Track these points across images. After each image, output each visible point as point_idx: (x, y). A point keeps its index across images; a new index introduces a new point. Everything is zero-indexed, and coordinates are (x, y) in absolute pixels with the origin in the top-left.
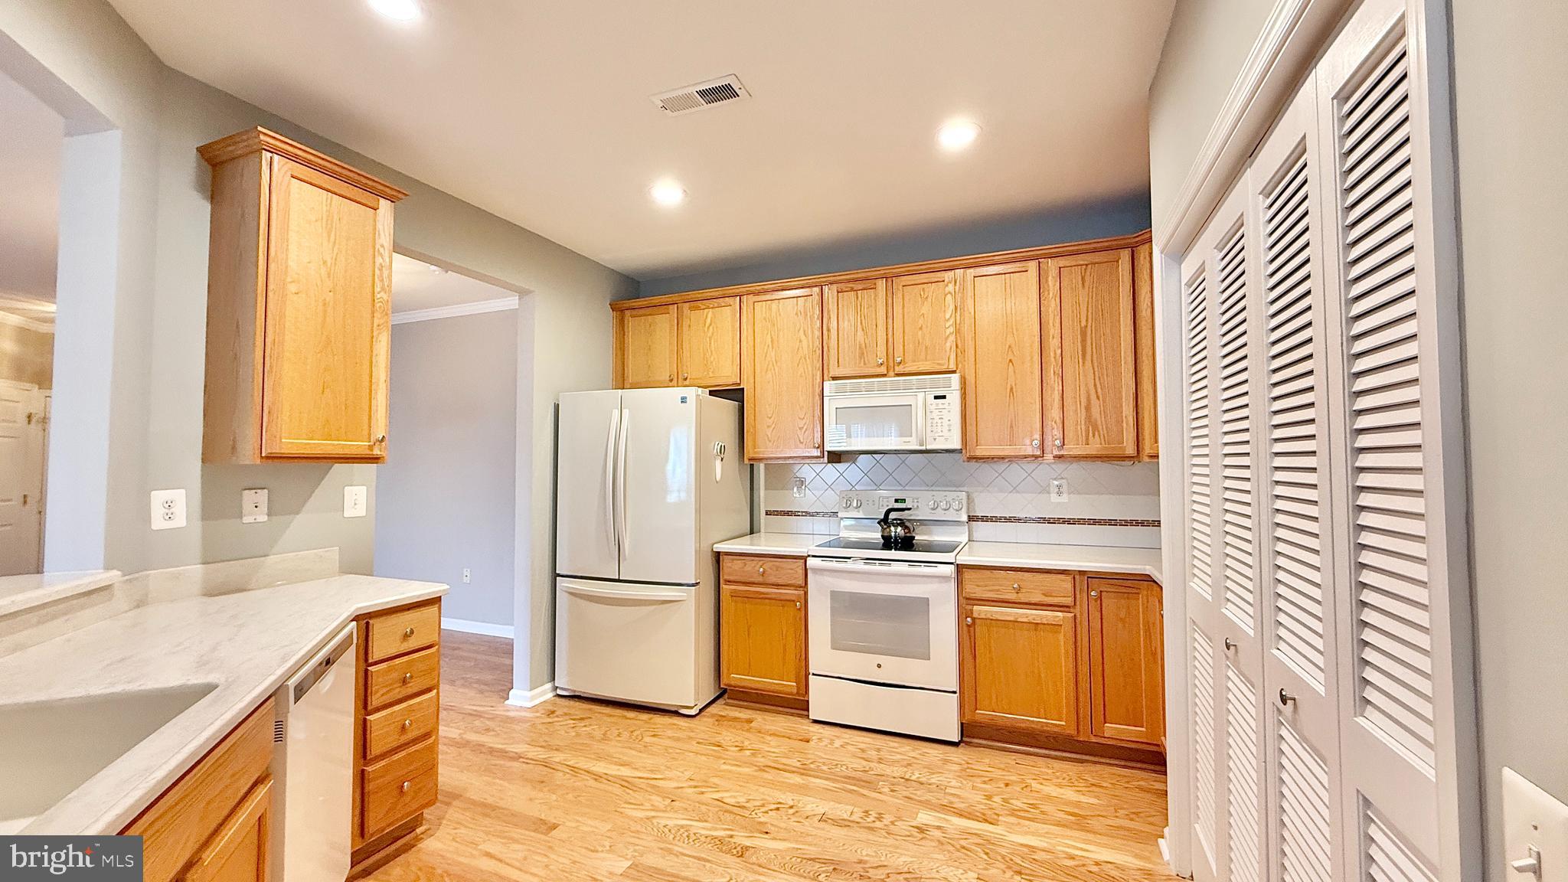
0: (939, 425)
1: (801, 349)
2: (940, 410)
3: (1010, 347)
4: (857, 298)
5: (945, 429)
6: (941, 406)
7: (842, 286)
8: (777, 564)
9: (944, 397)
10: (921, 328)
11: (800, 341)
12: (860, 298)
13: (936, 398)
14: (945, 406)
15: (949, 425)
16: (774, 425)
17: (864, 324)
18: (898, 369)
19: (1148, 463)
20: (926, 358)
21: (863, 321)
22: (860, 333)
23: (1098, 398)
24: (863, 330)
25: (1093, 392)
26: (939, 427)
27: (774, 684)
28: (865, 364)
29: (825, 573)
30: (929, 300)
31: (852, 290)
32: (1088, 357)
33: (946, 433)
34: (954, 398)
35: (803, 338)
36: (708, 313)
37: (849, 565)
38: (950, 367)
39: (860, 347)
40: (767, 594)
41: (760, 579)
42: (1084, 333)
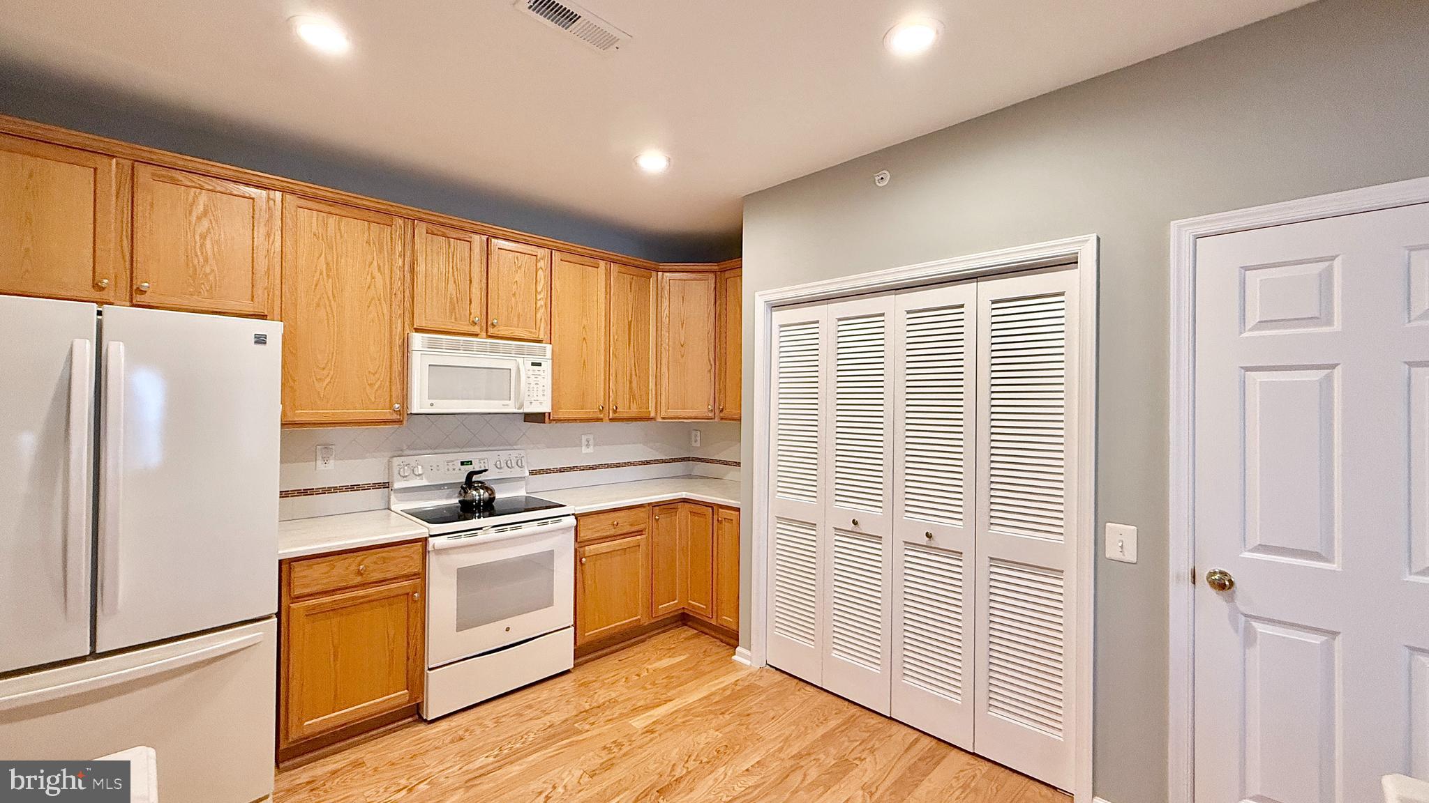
0: (535, 389)
1: (372, 287)
2: (536, 376)
3: (584, 328)
4: (449, 246)
5: (540, 393)
6: (537, 373)
7: (434, 228)
8: (384, 555)
9: (540, 364)
10: (514, 295)
11: (373, 278)
12: (452, 246)
13: (533, 364)
14: (541, 373)
15: (543, 391)
16: (328, 380)
17: (456, 276)
18: (491, 331)
19: (660, 422)
20: (518, 325)
21: (455, 273)
22: (451, 286)
23: (636, 375)
24: (455, 282)
25: (634, 373)
26: (535, 392)
27: (378, 703)
28: (456, 319)
29: (450, 551)
30: (523, 269)
31: (444, 235)
32: (632, 345)
33: (541, 398)
34: (547, 365)
35: (378, 275)
36: (196, 197)
37: (481, 536)
38: (540, 337)
39: (451, 302)
40: (363, 597)
41: (358, 580)
42: (630, 323)
